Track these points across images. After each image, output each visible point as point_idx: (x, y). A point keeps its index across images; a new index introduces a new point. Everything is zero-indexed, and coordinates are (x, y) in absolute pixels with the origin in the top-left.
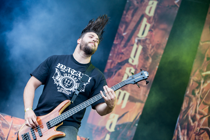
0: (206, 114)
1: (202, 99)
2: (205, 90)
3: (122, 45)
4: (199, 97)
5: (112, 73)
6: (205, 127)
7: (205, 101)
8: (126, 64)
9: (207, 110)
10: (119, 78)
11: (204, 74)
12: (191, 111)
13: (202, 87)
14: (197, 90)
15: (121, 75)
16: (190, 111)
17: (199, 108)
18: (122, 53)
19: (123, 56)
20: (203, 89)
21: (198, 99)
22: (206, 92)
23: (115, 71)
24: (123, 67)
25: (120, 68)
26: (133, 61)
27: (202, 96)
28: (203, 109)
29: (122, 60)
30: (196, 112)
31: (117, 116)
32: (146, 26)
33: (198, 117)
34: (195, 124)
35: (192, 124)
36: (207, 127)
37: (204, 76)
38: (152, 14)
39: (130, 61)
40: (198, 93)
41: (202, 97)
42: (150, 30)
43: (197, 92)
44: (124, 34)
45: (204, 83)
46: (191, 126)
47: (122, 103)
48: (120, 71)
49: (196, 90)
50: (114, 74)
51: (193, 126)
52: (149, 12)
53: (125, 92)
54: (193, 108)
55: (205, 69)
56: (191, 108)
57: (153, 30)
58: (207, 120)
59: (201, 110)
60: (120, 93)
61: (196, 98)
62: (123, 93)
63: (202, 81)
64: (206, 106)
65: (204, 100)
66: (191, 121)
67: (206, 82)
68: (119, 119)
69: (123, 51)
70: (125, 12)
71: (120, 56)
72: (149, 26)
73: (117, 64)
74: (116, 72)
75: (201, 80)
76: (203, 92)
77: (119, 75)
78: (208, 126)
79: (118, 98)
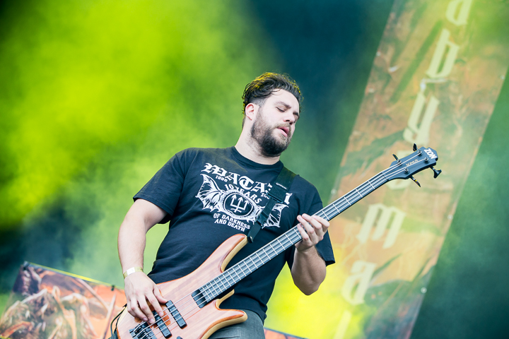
3: (387, 98)
5: (360, 162)
8: (398, 143)
18: (387, 117)
19: (389, 124)
23: (367, 158)
24: (389, 151)
25: (381, 153)
26: (415, 136)
31: (371, 268)
32: (447, 49)
38: (462, 20)
39: (408, 135)
42: (458, 61)
44: (392, 70)
47: (385, 235)
48: (382, 158)
50: (365, 164)
52: (456, 16)
53: (393, 209)
57: (465, 59)
60: (380, 212)
62: (387, 212)
68: (376, 273)
69: (388, 111)
70: (393, 15)
71: (382, 122)
72: (455, 50)
73: (373, 143)
74: (370, 161)
77: (379, 167)
79: (375, 225)
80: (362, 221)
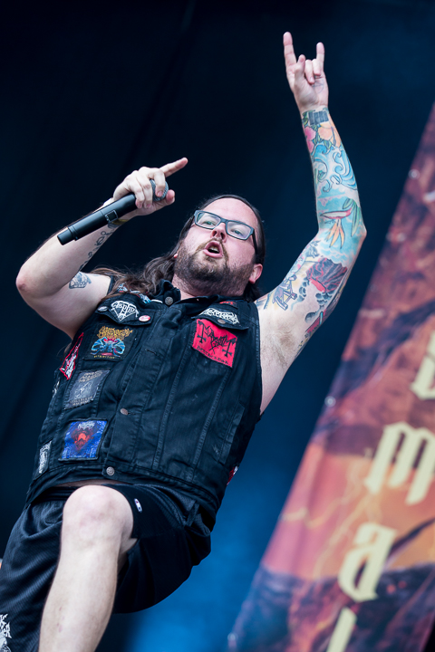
3: (420, 243)
5: (375, 356)
8: (433, 319)
10: (402, 375)
15: (410, 367)
18: (419, 276)
19: (421, 287)
23: (383, 348)
24: (418, 332)
25: (406, 337)
29: (416, 303)
31: (388, 537)
44: (430, 198)
47: (410, 479)
48: (407, 346)
50: (380, 358)
53: (423, 433)
60: (402, 437)
62: (414, 437)
68: (397, 546)
69: (421, 264)
71: (411, 285)
73: (396, 321)
74: (389, 351)
77: (403, 363)
79: (394, 460)
80: (374, 455)
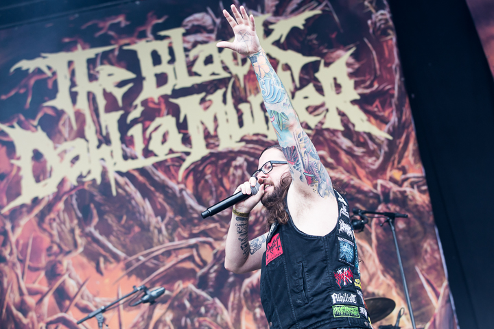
0: (45, 288)
1: (22, 261)
2: (21, 242)
4: (16, 260)
6: (55, 317)
7: (31, 264)
9: (45, 281)
11: (6, 210)
12: (12, 296)
13: (13, 238)
14: (6, 249)
16: (10, 297)
17: (26, 283)
20: (17, 242)
21: (14, 265)
22: (26, 246)
27: (22, 255)
28: (34, 283)
30: (21, 294)
33: (31, 301)
34: (32, 318)
35: (25, 321)
36: (60, 315)
37: (8, 213)
40: (11, 254)
41: (21, 257)
43: (6, 253)
45: (13, 228)
46: (24, 325)
49: (3, 249)
51: (28, 324)
54: (12, 287)
55: (5, 200)
56: (9, 291)
58: (53, 300)
59: (31, 286)
61: (10, 264)
63: (8, 226)
64: (37, 273)
65: (28, 263)
66: (20, 315)
67: (19, 226)
75: (4, 224)
76: (20, 248)
78: (61, 311)
